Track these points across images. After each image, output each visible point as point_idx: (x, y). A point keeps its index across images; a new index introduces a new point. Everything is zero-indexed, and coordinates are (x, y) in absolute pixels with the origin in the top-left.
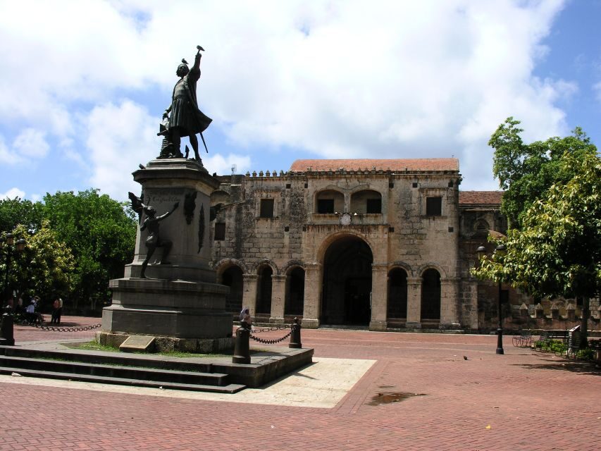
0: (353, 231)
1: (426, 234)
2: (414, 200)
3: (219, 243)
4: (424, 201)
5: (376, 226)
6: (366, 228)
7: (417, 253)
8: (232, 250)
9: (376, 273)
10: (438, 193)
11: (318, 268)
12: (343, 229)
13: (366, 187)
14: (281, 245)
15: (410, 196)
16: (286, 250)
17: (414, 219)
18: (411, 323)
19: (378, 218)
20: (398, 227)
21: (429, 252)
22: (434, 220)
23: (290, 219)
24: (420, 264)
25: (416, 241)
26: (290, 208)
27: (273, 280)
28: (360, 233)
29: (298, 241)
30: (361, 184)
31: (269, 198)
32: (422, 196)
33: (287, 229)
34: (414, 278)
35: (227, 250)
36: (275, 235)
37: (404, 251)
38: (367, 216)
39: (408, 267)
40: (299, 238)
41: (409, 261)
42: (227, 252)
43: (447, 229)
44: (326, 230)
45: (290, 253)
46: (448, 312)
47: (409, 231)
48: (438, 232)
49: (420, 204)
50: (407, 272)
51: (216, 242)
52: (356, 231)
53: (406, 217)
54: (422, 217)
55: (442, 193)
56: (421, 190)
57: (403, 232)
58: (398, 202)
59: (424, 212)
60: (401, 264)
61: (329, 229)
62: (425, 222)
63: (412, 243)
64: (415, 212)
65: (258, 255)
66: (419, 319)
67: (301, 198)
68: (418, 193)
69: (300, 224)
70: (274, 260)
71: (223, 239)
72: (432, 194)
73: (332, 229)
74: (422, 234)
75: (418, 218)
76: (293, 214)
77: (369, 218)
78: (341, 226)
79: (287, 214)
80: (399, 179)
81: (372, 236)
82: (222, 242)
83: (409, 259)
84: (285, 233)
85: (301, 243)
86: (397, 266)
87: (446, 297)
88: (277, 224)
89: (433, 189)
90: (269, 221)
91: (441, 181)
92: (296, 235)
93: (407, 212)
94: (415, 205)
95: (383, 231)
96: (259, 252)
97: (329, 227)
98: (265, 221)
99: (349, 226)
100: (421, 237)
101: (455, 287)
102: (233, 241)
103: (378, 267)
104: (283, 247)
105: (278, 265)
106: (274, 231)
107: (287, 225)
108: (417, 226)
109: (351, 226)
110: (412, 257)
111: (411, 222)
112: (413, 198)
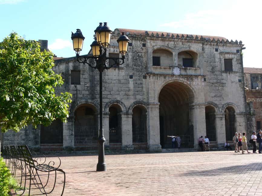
0: (181, 79)
1: (225, 83)
2: (217, 60)
3: (75, 87)
4: (223, 61)
5: (197, 76)
6: (190, 77)
7: (221, 96)
8: (87, 93)
9: (198, 110)
10: (231, 56)
11: (158, 106)
12: (174, 78)
13: (188, 49)
14: (127, 89)
15: (214, 57)
16: (131, 93)
17: (217, 73)
18: (220, 144)
19: (197, 71)
20: (208, 78)
21: (228, 95)
22: (229, 74)
23: (133, 70)
24: (223, 103)
25: (220, 88)
26: (133, 61)
27: (123, 116)
28: (186, 81)
29: (140, 86)
30: (184, 46)
31: (116, 52)
32: (221, 57)
33: (131, 77)
34: (220, 113)
35: (84, 92)
36: (122, 81)
37: (213, 95)
38: (190, 69)
39: (216, 105)
40: (141, 84)
41: (216, 101)
42: (83, 95)
43: (238, 81)
44: (162, 78)
45: (134, 95)
46: (241, 135)
47: (215, 81)
48: (232, 82)
49: (220, 62)
50: (216, 109)
51: (73, 86)
52: (184, 80)
53: (213, 71)
54: (222, 72)
55: (233, 56)
56: (221, 53)
57: (211, 81)
58: (207, 61)
59: (223, 69)
60: (212, 103)
61: (165, 77)
62: (224, 75)
63: (217, 89)
64: (218, 68)
65: (109, 96)
66: (225, 141)
67: (140, 54)
68: (219, 55)
69: (141, 73)
70: (123, 101)
71: (79, 84)
72: (227, 56)
73: (167, 78)
74: (223, 83)
75: (220, 72)
76: (135, 65)
77: (191, 70)
78: (173, 75)
79: (131, 65)
80: (207, 45)
81: (194, 83)
82: (78, 86)
83: (216, 100)
84: (130, 79)
85: (142, 88)
86: (209, 105)
87: (240, 125)
88: (123, 73)
89: (228, 53)
90: (117, 70)
91: (232, 48)
92: (139, 82)
93: (213, 68)
94: (217, 64)
95: (201, 80)
96: (110, 94)
97: (165, 76)
98: (113, 70)
99: (179, 75)
100: (223, 85)
101: (245, 119)
102: (88, 85)
103: (199, 105)
104: (129, 91)
105: (126, 105)
106: (121, 78)
107: (131, 74)
108: (220, 77)
109: (180, 75)
110: (218, 99)
111: (216, 75)
112: (216, 59)
